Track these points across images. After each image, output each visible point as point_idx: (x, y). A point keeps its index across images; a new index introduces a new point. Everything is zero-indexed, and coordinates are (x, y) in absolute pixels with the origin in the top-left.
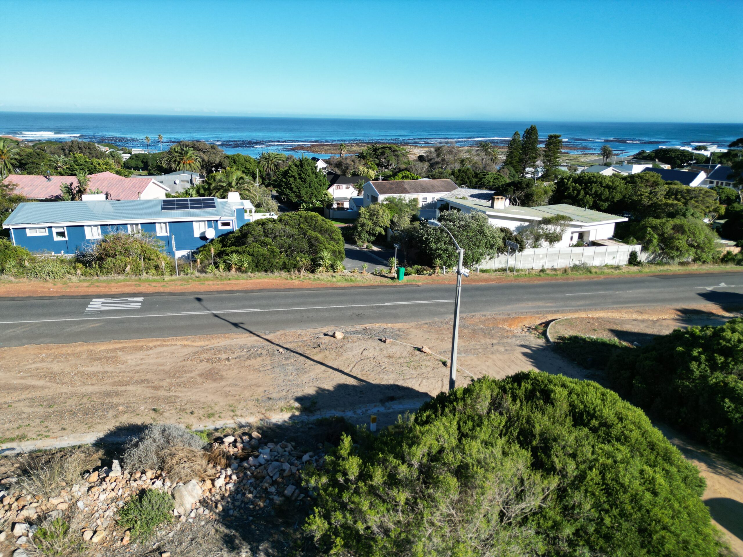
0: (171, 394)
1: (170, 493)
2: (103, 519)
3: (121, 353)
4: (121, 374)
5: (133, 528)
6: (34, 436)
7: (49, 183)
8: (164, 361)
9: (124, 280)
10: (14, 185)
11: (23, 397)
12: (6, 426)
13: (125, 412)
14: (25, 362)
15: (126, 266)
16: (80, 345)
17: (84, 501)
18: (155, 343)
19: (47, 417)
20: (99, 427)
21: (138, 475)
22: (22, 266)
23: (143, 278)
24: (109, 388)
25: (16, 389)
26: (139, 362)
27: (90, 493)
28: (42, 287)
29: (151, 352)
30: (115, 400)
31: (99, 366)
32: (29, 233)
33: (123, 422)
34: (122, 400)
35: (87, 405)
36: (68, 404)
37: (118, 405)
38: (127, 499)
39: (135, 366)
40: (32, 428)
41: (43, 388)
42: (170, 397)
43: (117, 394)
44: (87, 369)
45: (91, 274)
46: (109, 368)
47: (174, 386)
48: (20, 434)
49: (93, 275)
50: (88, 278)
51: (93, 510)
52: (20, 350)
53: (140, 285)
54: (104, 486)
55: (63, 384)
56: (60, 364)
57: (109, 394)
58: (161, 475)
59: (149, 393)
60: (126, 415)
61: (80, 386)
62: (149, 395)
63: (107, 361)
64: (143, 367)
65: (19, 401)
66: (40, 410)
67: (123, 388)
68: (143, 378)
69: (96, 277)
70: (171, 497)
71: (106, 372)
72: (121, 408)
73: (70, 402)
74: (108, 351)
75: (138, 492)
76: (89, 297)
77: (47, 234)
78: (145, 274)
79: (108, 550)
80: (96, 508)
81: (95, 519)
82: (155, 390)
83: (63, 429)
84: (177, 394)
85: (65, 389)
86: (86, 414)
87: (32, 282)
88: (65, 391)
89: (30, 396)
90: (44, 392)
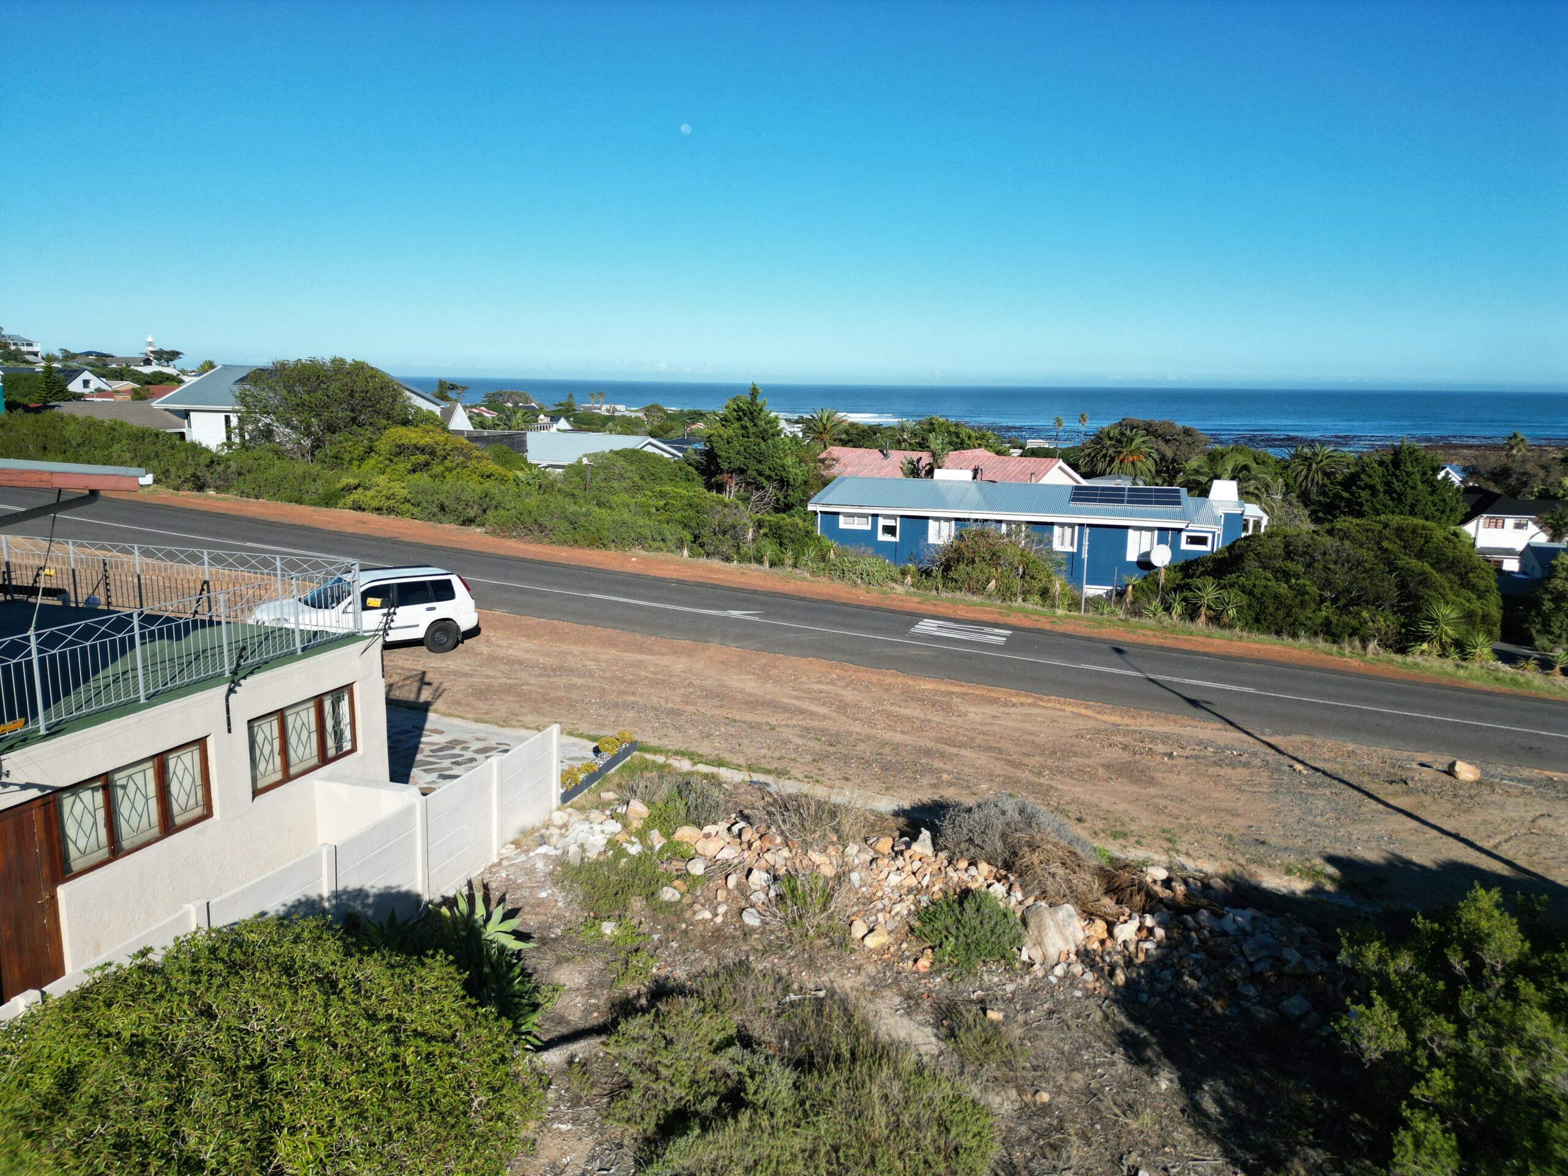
0: (1042, 780)
1: (1018, 915)
2: (888, 915)
3: (959, 700)
4: (953, 729)
5: (941, 945)
6: (800, 776)
7: (886, 462)
8: (1035, 728)
9: (981, 605)
10: (834, 459)
11: (794, 722)
12: (763, 752)
13: (950, 784)
14: (804, 679)
15: (988, 581)
16: (892, 674)
17: (863, 875)
18: (1023, 700)
19: (823, 757)
20: (905, 792)
21: (963, 864)
22: (823, 558)
23: (1015, 605)
24: (930, 744)
25: (785, 709)
26: (990, 720)
27: (874, 865)
28: (847, 593)
29: (1013, 710)
30: (937, 764)
31: (918, 710)
32: (843, 523)
33: (946, 796)
34: (948, 766)
35: (889, 758)
36: (859, 748)
37: (942, 771)
38: (936, 897)
39: (982, 724)
40: (798, 765)
41: (825, 717)
42: (1040, 785)
43: (942, 755)
44: (897, 709)
45: (926, 588)
46: (935, 717)
47: (1050, 770)
48: (780, 768)
49: (930, 590)
50: (921, 592)
51: (874, 894)
52: (802, 662)
53: (1008, 615)
54: (900, 862)
55: (855, 720)
56: (856, 693)
57: (928, 753)
58: (1006, 877)
59: (999, 768)
60: (953, 788)
61: (883, 729)
62: (998, 771)
63: (934, 705)
64: (995, 728)
65: (787, 726)
66: (816, 746)
67: (955, 750)
68: (992, 744)
69: (935, 592)
70: (1019, 922)
71: (929, 721)
72: (945, 777)
73: (862, 746)
74: (936, 692)
75: (958, 890)
76: (918, 617)
77: (869, 527)
78: (1020, 600)
79: (888, 966)
80: (880, 894)
81: (874, 911)
82: (1011, 766)
83: (847, 779)
84: (1053, 783)
85: (857, 728)
86: (885, 768)
87: (835, 585)
88: (857, 730)
89: (803, 723)
90: (825, 724)
